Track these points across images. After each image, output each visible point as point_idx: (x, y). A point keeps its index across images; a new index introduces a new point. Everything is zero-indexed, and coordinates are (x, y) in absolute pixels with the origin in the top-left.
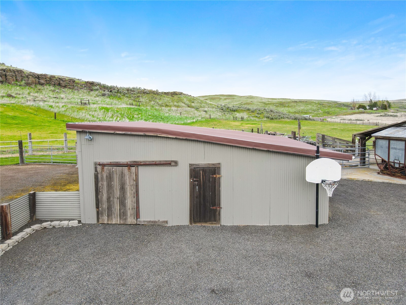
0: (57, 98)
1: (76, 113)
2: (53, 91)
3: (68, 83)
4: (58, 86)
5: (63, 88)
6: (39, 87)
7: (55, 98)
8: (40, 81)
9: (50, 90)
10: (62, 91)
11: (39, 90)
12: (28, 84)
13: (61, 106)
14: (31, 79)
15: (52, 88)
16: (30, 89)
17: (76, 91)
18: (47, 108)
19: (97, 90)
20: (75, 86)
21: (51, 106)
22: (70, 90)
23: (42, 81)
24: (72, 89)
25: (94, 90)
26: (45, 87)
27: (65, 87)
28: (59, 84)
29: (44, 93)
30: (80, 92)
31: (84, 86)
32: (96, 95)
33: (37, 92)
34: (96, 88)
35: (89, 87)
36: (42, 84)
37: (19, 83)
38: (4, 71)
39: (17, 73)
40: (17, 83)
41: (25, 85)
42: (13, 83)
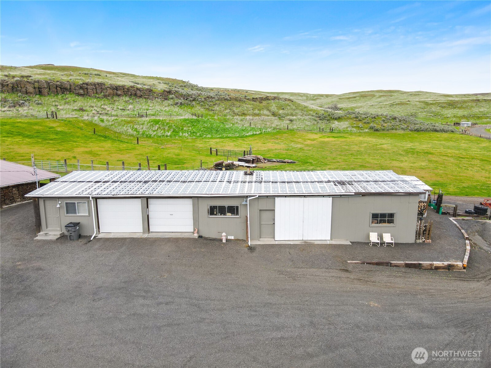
0: (123, 110)
1: (120, 127)
2: (126, 102)
3: (145, 93)
4: (134, 96)
5: (138, 98)
6: (116, 98)
7: (121, 109)
9: (123, 101)
10: (136, 101)
11: (114, 101)
12: (105, 96)
14: (109, 91)
16: (106, 101)
23: (119, 92)
24: (147, 99)
25: (169, 98)
27: (141, 97)
29: (116, 104)
31: (159, 95)
32: (169, 104)
33: (110, 104)
35: (165, 96)
36: (119, 95)
37: (98, 96)
38: (87, 85)
39: (97, 86)
40: (96, 95)
41: (103, 97)
42: (93, 95)
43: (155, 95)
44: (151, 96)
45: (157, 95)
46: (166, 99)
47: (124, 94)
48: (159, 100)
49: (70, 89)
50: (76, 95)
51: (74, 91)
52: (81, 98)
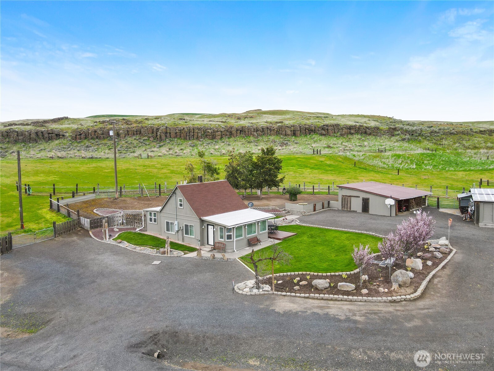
0: (362, 146)
1: (371, 161)
2: (359, 139)
3: (373, 131)
4: (364, 134)
5: (368, 136)
6: (350, 136)
7: (360, 146)
8: (351, 131)
9: (357, 139)
10: (367, 138)
11: (349, 139)
12: (342, 135)
13: (361, 155)
14: (345, 131)
15: (359, 136)
16: (343, 139)
17: (379, 138)
18: (351, 157)
19: (398, 135)
20: (379, 133)
21: (354, 156)
22: (374, 137)
23: (352, 131)
24: (376, 136)
25: (396, 135)
26: (354, 136)
27: (370, 134)
28: (366, 133)
29: (353, 141)
30: (382, 138)
31: (386, 132)
32: (397, 139)
33: (348, 141)
34: (397, 133)
35: (391, 133)
36: (352, 134)
37: (336, 135)
38: (327, 126)
39: (335, 127)
40: (335, 134)
41: (340, 136)
42: (332, 134)
43: (382, 132)
44: (379, 134)
45: (384, 132)
46: (393, 136)
47: (356, 133)
48: (387, 137)
49: (315, 130)
50: (320, 135)
51: (318, 132)
52: (324, 137)
